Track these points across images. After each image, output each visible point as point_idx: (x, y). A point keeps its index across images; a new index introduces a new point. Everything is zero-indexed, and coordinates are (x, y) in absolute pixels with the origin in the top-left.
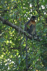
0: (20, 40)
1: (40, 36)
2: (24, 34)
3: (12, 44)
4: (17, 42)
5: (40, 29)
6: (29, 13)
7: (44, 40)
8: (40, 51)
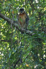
0: (11, 32)
1: (32, 30)
2: (16, 28)
3: (3, 36)
4: (8, 34)
5: (32, 23)
6: (22, 6)
7: (36, 34)
8: (31, 45)
